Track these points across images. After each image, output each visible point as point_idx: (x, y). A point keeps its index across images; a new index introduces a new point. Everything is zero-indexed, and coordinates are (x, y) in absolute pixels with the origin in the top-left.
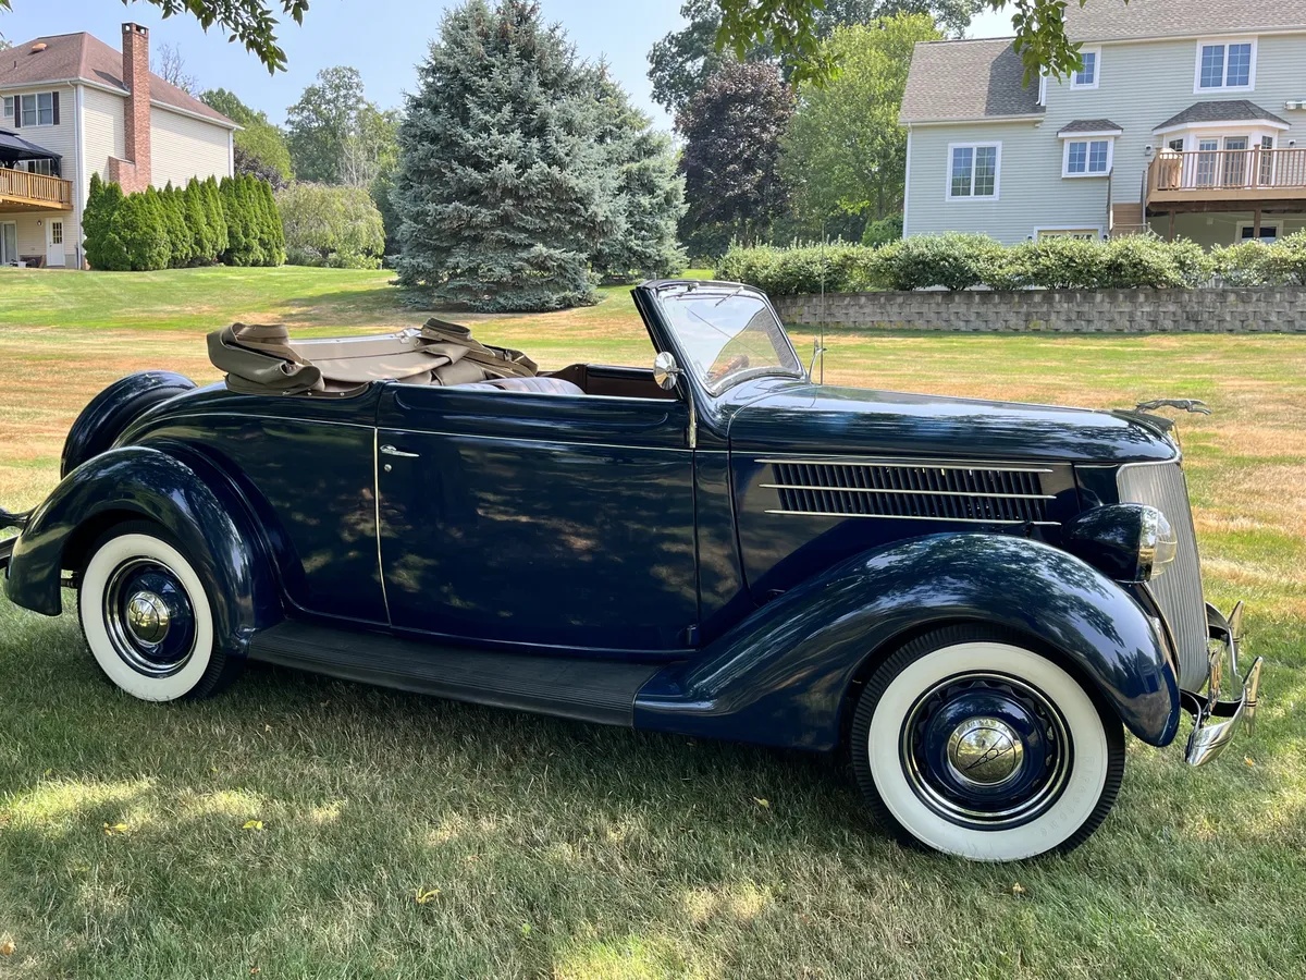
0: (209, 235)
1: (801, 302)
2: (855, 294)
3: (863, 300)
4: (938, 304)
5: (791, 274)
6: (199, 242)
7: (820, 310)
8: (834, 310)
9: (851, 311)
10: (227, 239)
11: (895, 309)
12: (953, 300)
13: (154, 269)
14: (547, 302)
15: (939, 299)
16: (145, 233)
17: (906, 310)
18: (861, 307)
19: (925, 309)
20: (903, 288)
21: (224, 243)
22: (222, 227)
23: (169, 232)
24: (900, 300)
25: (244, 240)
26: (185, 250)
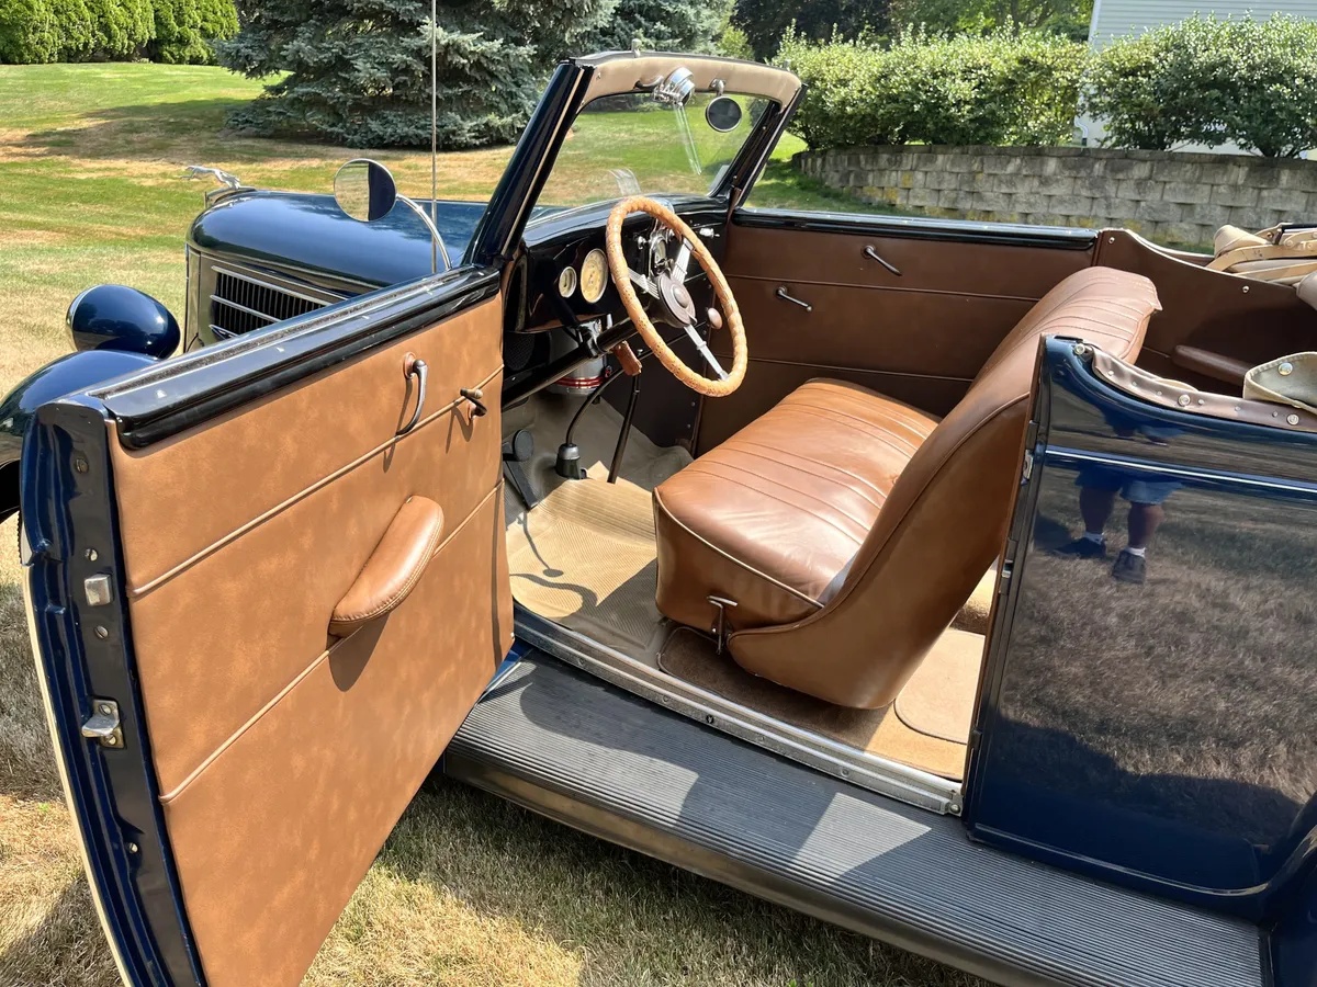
0: (122, 20)
1: (909, 161)
2: (1033, 151)
3: (1052, 165)
4: (1235, 187)
5: (894, 99)
6: (106, 29)
7: (950, 183)
8: (982, 184)
9: (1022, 190)
10: (152, 25)
11: (1127, 192)
12: (1273, 181)
13: (34, 62)
14: (454, 133)
15: (1240, 175)
16: (16, 11)
17: (1153, 197)
18: (1045, 181)
19: (1200, 197)
20: (1145, 141)
21: (146, 31)
22: (145, 10)
23: (57, 12)
24: (1141, 171)
25: (177, 29)
26: (83, 36)
